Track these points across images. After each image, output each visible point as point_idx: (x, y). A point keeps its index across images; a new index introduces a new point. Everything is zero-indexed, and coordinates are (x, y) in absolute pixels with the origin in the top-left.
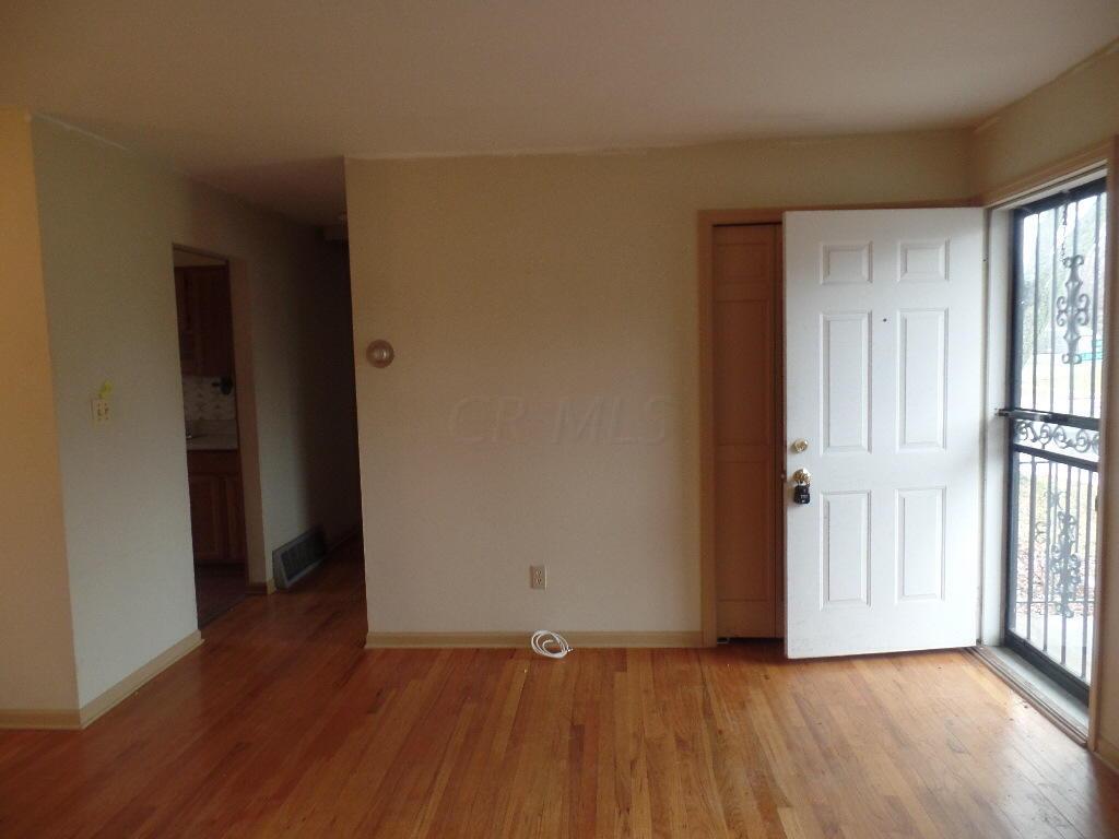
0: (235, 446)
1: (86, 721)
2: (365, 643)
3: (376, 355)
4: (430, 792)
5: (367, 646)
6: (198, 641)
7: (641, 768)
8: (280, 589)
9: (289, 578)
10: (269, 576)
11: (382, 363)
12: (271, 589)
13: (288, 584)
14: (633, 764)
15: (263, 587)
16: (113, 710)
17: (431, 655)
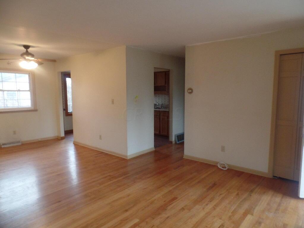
0: (168, 111)
1: (128, 158)
2: (183, 157)
3: (189, 91)
4: (173, 185)
5: (184, 157)
6: (154, 149)
7: (222, 196)
8: (176, 143)
9: (178, 141)
10: (173, 140)
11: (190, 93)
12: (174, 143)
13: (178, 142)
14: (221, 194)
15: (172, 142)
16: (134, 157)
17: (196, 162)
